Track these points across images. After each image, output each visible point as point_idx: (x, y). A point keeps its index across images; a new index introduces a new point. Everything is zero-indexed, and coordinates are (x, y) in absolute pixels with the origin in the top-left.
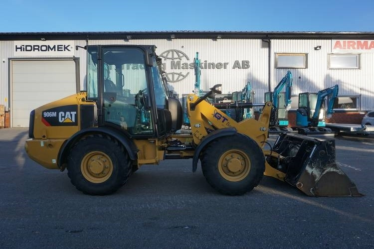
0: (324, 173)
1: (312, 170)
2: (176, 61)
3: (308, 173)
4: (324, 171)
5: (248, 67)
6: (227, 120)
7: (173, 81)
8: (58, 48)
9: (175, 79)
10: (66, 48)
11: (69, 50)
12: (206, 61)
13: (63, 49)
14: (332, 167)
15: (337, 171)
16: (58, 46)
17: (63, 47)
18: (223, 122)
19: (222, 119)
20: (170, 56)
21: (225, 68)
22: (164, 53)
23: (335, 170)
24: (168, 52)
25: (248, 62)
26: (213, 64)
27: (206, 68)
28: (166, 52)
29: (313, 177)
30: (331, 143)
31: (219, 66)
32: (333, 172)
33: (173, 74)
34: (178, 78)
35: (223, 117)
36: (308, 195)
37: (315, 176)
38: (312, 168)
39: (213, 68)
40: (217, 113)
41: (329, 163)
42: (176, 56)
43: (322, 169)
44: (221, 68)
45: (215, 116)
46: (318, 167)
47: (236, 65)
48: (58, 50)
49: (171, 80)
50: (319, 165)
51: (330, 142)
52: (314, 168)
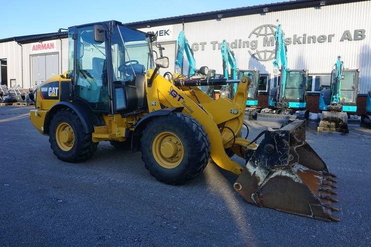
0: (272, 176)
1: (255, 170)
2: (269, 37)
3: (249, 173)
4: (271, 173)
5: (363, 37)
6: (183, 99)
7: (265, 60)
8: (160, 33)
9: (267, 58)
10: (166, 32)
11: (168, 35)
12: (305, 35)
13: (164, 34)
14: (284, 170)
15: (291, 176)
16: (160, 31)
17: (164, 32)
18: (179, 100)
19: (178, 97)
20: (263, 32)
21: (330, 41)
22: (257, 29)
23: (288, 175)
24: (261, 27)
25: (363, 31)
26: (313, 38)
27: (304, 43)
28: (258, 28)
29: (255, 179)
30: (284, 135)
31: (322, 39)
32: (286, 177)
33: (265, 52)
34: (271, 56)
35: (179, 95)
36: (248, 201)
37: (259, 178)
38: (255, 166)
39: (314, 42)
40: (173, 90)
41: (279, 163)
42: (269, 31)
43: (268, 170)
44: (324, 42)
45: (171, 93)
46: (262, 167)
47: (346, 36)
48: (160, 35)
49: (263, 58)
50: (265, 164)
51: (282, 134)
52: (257, 168)
